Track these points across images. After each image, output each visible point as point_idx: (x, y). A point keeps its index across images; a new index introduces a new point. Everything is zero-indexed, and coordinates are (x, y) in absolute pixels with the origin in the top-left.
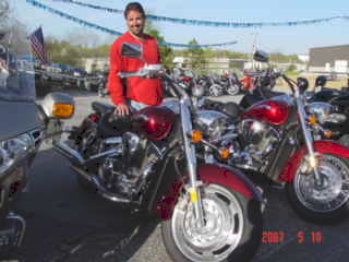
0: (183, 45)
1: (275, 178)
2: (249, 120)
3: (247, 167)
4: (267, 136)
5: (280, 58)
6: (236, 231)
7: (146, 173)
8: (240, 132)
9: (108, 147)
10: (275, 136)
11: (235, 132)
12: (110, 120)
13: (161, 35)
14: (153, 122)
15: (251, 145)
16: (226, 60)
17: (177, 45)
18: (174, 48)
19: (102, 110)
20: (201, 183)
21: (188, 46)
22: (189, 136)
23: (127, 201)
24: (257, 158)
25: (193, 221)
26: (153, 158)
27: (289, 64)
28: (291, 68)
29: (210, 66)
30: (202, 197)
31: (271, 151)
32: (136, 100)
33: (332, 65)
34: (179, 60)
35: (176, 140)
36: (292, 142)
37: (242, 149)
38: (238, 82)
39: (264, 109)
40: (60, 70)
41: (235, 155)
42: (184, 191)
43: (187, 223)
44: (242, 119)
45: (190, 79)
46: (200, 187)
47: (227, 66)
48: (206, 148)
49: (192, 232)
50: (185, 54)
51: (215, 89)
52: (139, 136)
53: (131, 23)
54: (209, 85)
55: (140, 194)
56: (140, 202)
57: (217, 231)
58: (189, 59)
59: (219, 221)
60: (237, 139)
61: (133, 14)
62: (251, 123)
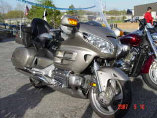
0: (65, 9)
13: (53, 4)
17: (63, 9)
18: (61, 11)
21: (69, 9)
27: (122, 16)
28: (124, 18)
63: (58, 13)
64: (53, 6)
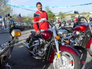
1: (85, 47)
2: (75, 31)
3: (76, 45)
4: (81, 35)
5: (85, 14)
6: (72, 65)
7: (45, 50)
8: (73, 35)
9: (35, 43)
10: (83, 35)
11: (72, 35)
12: (35, 35)
13: (52, 12)
14: (45, 35)
15: (77, 38)
16: (70, 16)
19: (33, 33)
20: (60, 51)
21: (59, 14)
22: (56, 38)
23: (41, 58)
24: (78, 42)
25: (59, 63)
26: (47, 45)
27: (87, 15)
28: (88, 16)
29: (66, 18)
30: (61, 56)
31: (82, 40)
32: (42, 29)
34: (57, 18)
35: (53, 39)
36: (89, 36)
37: (74, 40)
38: (73, 21)
39: (79, 28)
40: (26, 24)
41: (72, 42)
42: (56, 54)
43: (57, 64)
44: (73, 31)
45: (60, 22)
46: (60, 53)
47: (70, 18)
48: (62, 41)
49: (59, 66)
51: (67, 24)
52: (42, 39)
53: (39, 8)
54: (66, 23)
55: (44, 56)
56: (44, 58)
57: (66, 66)
58: (60, 17)
59: (67, 63)
60: (73, 37)
61: (39, 5)
62: (76, 32)
63: (54, 16)
64: (52, 13)
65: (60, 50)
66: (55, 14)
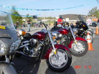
7: (39, 49)
15: (59, 40)
33: (65, 20)
36: (69, 38)
50: (25, 18)
65: (55, 48)
66: (22, 16)
